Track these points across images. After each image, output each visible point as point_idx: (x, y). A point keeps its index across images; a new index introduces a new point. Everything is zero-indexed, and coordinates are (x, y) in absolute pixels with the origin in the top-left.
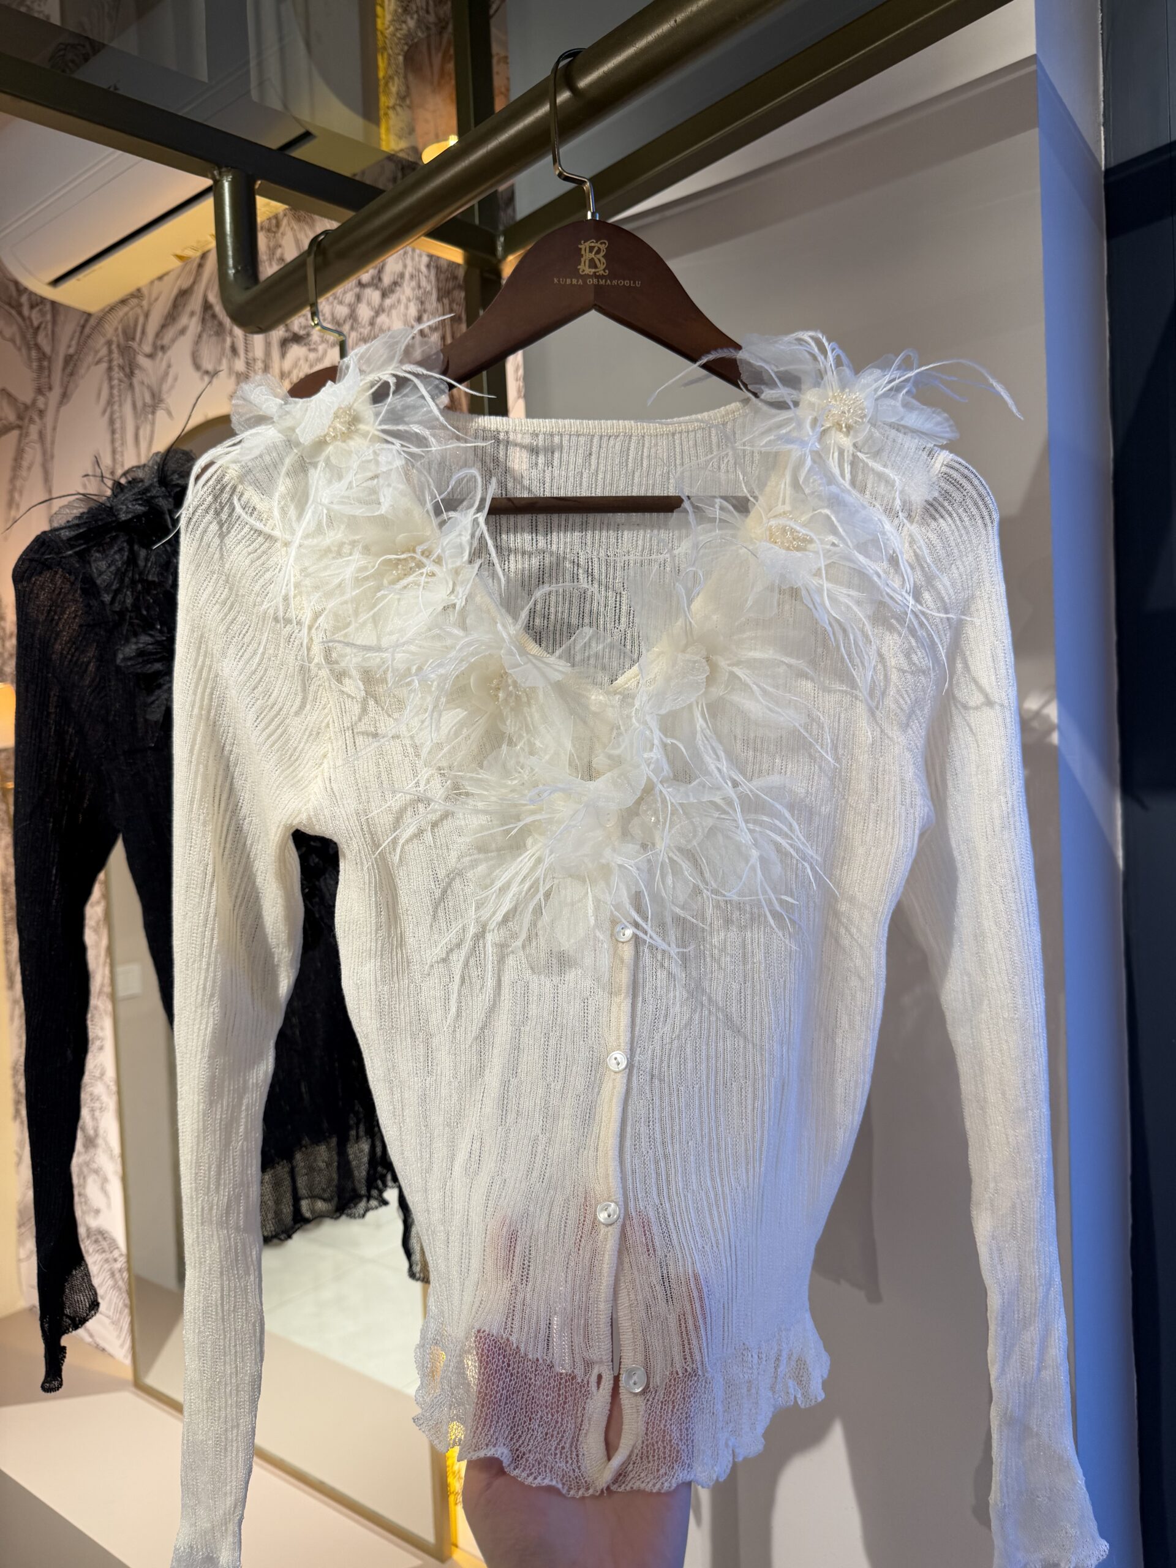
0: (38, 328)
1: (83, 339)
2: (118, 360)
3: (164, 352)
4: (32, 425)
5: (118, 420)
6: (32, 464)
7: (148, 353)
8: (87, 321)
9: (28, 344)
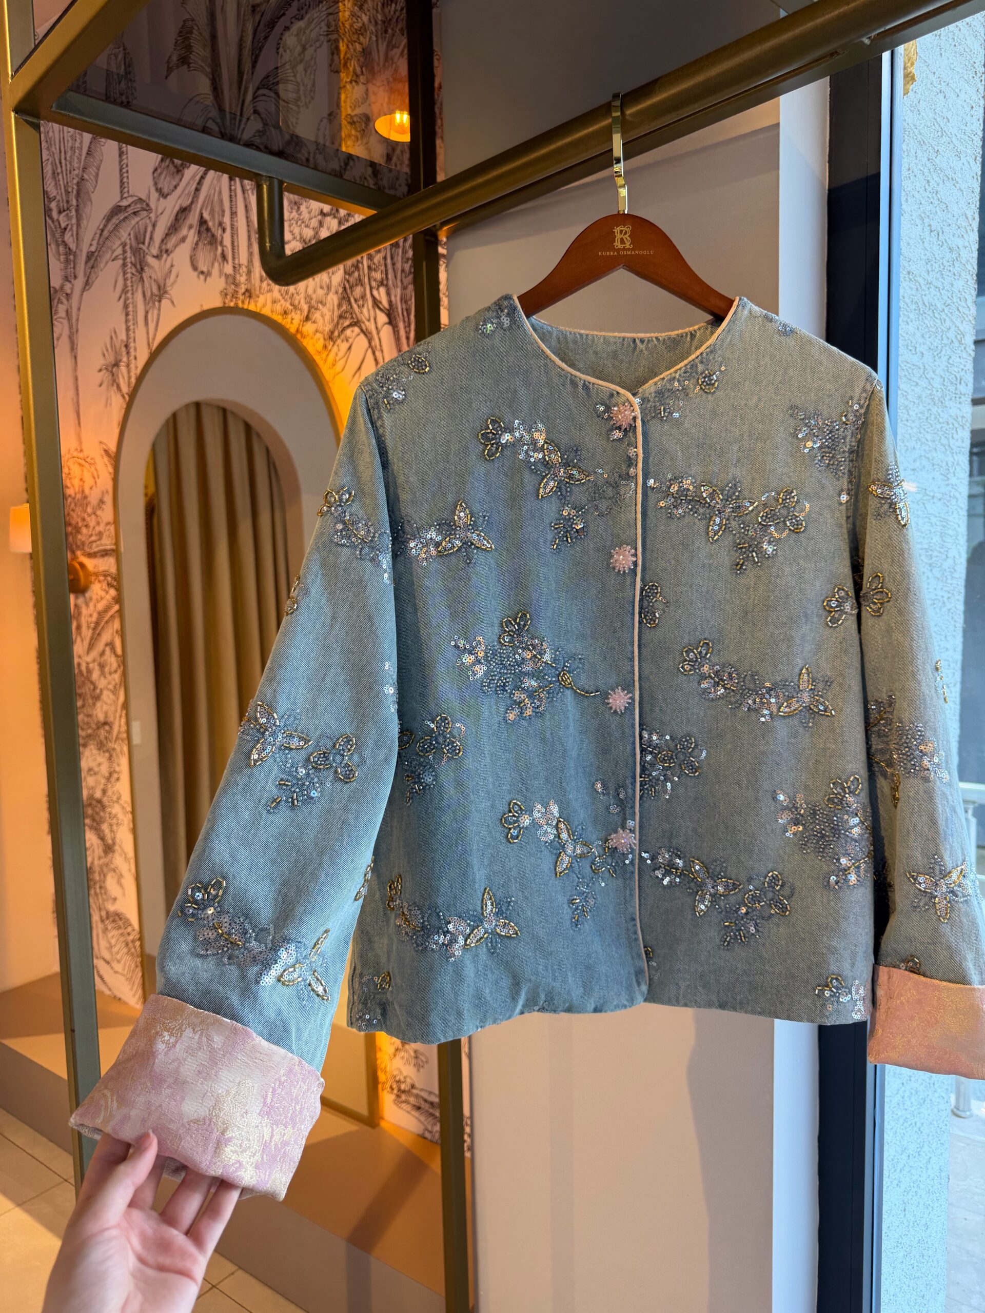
1: (102, 240)
2: (130, 258)
3: (168, 255)
4: (60, 305)
5: (131, 306)
6: (61, 335)
7: (155, 254)
8: (105, 226)
9: (57, 241)
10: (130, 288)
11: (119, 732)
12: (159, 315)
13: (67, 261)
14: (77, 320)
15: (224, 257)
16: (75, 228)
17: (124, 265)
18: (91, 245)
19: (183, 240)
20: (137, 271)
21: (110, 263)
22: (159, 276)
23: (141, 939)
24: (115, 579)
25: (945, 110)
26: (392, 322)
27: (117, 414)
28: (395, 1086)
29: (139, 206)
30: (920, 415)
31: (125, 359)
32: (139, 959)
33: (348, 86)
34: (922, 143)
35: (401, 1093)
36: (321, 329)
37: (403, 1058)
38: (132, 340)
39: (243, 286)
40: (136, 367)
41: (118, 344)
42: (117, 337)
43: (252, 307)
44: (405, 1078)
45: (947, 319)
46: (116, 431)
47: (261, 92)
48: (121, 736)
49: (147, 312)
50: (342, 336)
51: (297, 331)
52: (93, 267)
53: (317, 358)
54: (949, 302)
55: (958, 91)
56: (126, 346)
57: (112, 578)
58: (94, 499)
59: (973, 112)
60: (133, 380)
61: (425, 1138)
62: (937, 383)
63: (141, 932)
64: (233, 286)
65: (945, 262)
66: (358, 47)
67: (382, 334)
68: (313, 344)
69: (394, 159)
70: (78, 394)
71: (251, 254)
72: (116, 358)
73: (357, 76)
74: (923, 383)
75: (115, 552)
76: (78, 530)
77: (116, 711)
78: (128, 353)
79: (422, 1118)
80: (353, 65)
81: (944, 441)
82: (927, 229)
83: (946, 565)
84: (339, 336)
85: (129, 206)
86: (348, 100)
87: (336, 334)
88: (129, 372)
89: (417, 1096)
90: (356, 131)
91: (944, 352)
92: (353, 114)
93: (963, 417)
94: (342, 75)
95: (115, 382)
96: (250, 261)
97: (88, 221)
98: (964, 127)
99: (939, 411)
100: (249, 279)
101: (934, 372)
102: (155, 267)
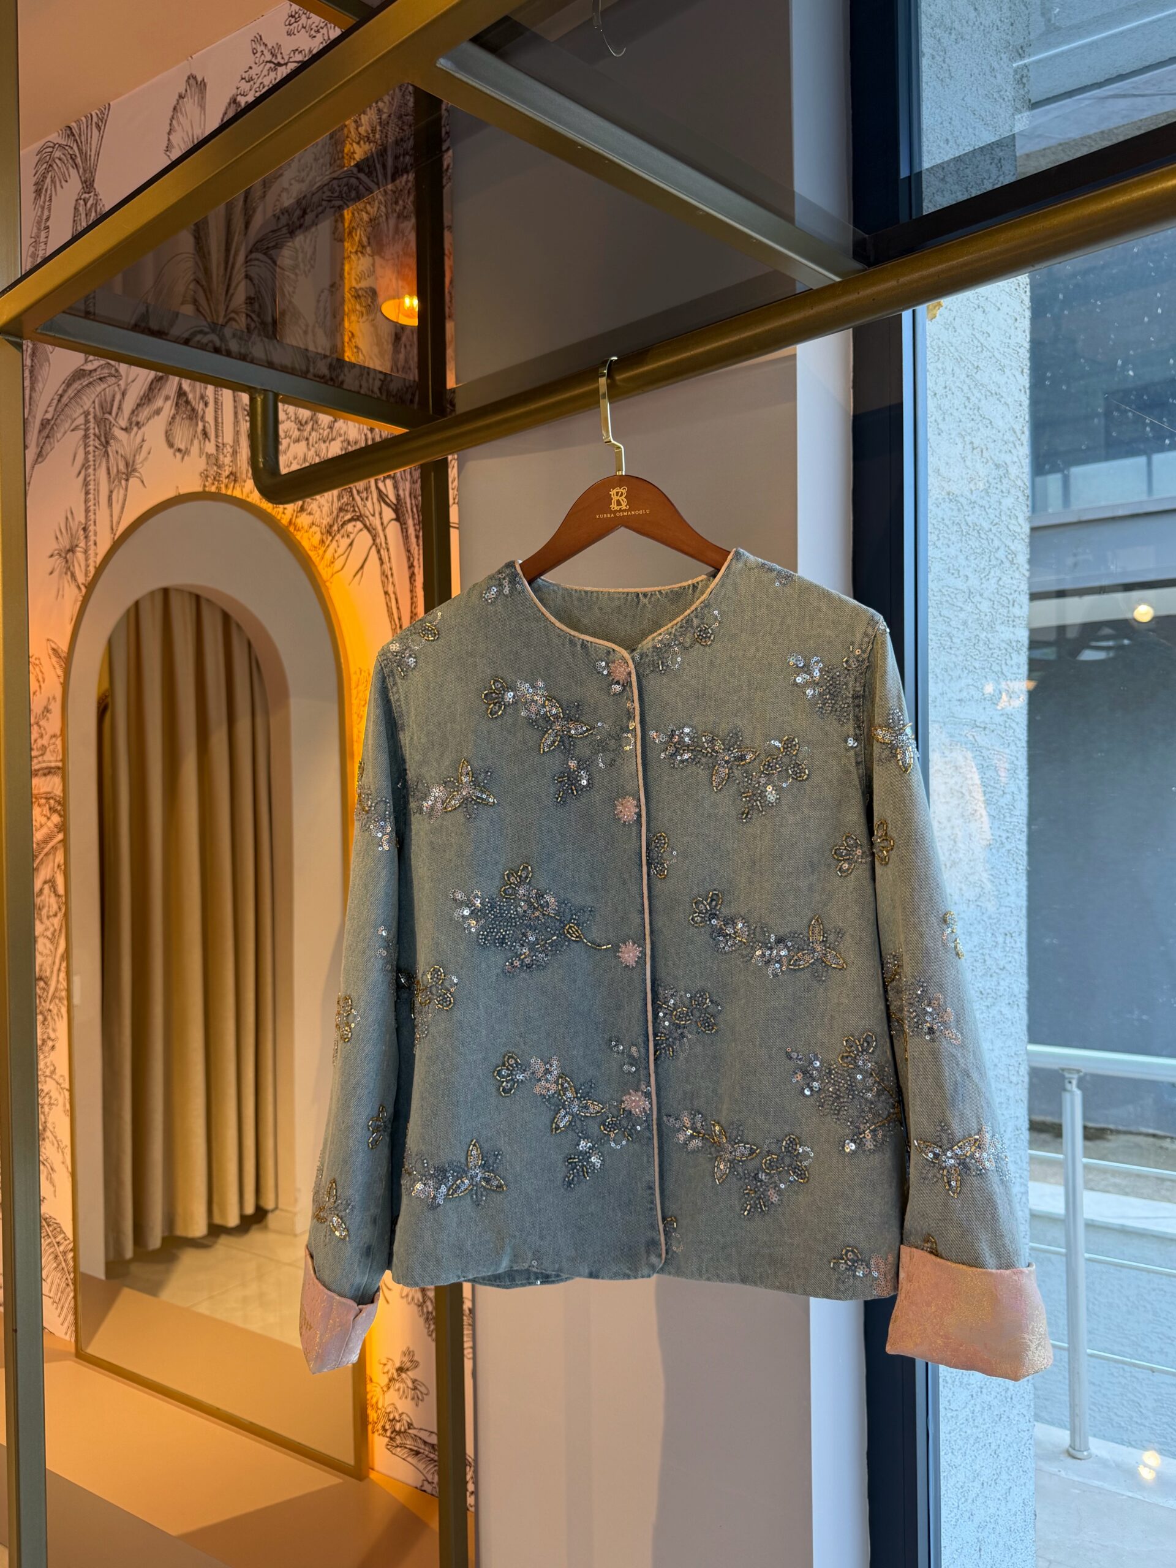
2: (93, 428)
3: (139, 428)
5: (92, 483)
7: (124, 427)
8: (65, 391)
10: (91, 463)
11: (56, 989)
12: (125, 496)
15: (205, 434)
17: (86, 436)
18: (46, 412)
19: (158, 412)
20: (101, 444)
21: (69, 432)
22: (127, 451)
23: (75, 1249)
24: (59, 803)
25: (984, 325)
26: (399, 518)
28: (387, 1427)
29: (106, 371)
30: (967, 642)
31: (82, 544)
32: (72, 1275)
33: (353, 256)
34: (959, 360)
35: (396, 1435)
36: (317, 522)
37: (399, 1390)
38: (91, 522)
39: (227, 468)
40: (96, 555)
41: (74, 525)
42: (73, 518)
43: (237, 494)
44: (400, 1415)
45: (995, 539)
46: (69, 628)
47: (254, 255)
48: (57, 994)
49: (111, 492)
50: (342, 532)
51: (290, 522)
52: (48, 437)
53: (311, 554)
54: (997, 520)
55: (998, 305)
56: (85, 529)
57: (55, 799)
59: (1017, 324)
60: (92, 569)
61: (425, 1491)
62: (985, 606)
63: (75, 1240)
64: (215, 468)
65: (991, 480)
66: (365, 217)
67: (387, 531)
68: (308, 540)
69: (404, 339)
71: (237, 433)
72: (71, 542)
73: (364, 247)
74: (969, 608)
75: (62, 771)
77: (54, 963)
78: (86, 537)
79: (421, 1466)
80: (359, 235)
81: (996, 668)
82: (969, 447)
83: (1003, 802)
84: (339, 531)
85: (95, 370)
86: (353, 272)
87: (335, 528)
88: (87, 559)
89: (415, 1438)
90: (361, 304)
91: (992, 572)
92: (357, 287)
93: (1018, 641)
94: (346, 244)
95: (69, 570)
96: (236, 441)
97: (44, 385)
98: (1008, 341)
99: (989, 636)
100: (234, 461)
101: (981, 595)
102: (123, 441)
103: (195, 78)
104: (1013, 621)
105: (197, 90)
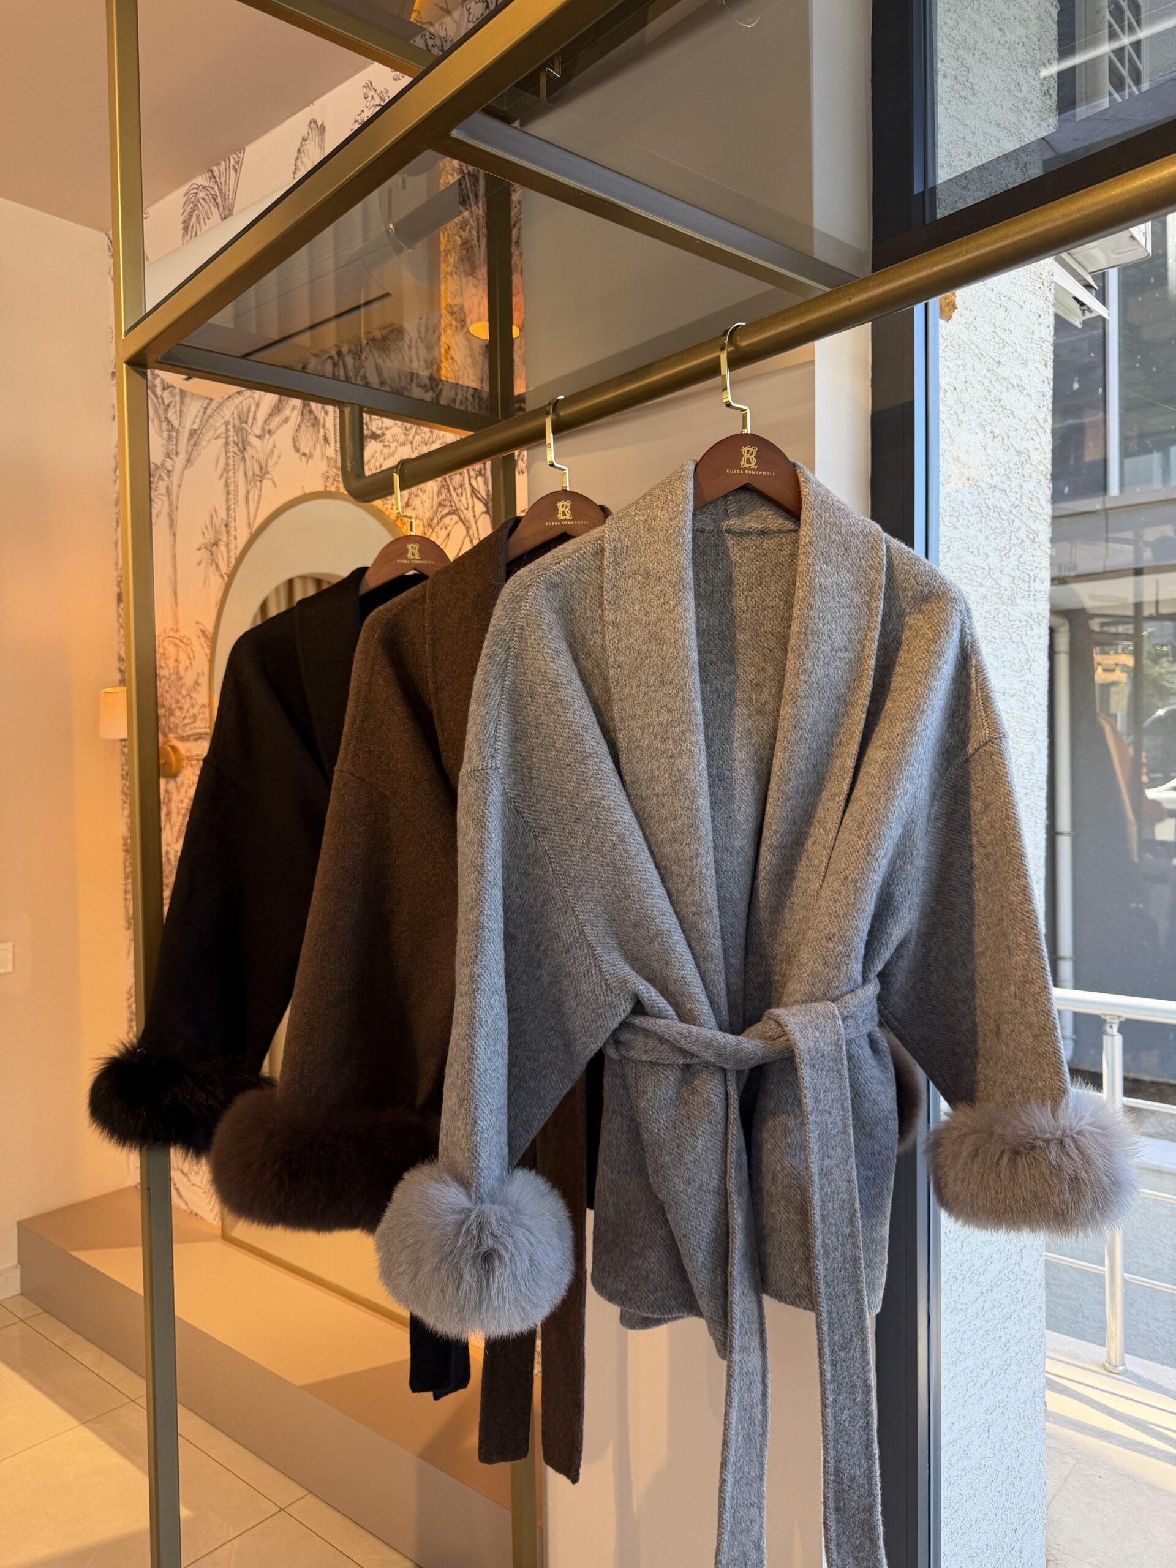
0: (169, 405)
1: (205, 417)
2: (233, 437)
3: (271, 436)
4: (160, 482)
5: (232, 484)
6: (160, 512)
7: (258, 434)
9: (160, 417)
10: (231, 467)
12: (260, 496)
13: (170, 437)
14: (178, 497)
15: (326, 439)
16: (178, 406)
17: (227, 443)
18: (194, 423)
19: (286, 421)
20: (239, 450)
21: (213, 441)
22: (261, 456)
25: (1006, 322)
27: (215, 594)
30: (987, 615)
31: (225, 539)
33: (448, 277)
36: (420, 517)
38: (232, 520)
40: (236, 547)
41: (217, 522)
42: (217, 515)
45: (1016, 520)
46: (214, 612)
49: (248, 492)
50: (441, 524)
51: (399, 516)
52: (195, 445)
54: (1018, 502)
55: (1021, 303)
56: (226, 525)
58: (189, 681)
59: (1040, 321)
60: (233, 561)
62: (1005, 582)
64: (334, 469)
65: (1011, 466)
67: (479, 522)
70: (175, 573)
72: (215, 537)
73: (456, 268)
76: (171, 713)
78: (228, 532)
80: (454, 257)
81: (1016, 639)
82: (989, 435)
84: (438, 523)
86: (448, 291)
87: (435, 521)
88: (228, 552)
90: (456, 320)
91: (1013, 551)
92: (451, 303)
94: (443, 266)
95: (213, 561)
98: (1031, 336)
99: (1009, 609)
101: (1001, 572)
102: (258, 447)
103: (315, 122)
104: (1034, 595)
105: (318, 133)
